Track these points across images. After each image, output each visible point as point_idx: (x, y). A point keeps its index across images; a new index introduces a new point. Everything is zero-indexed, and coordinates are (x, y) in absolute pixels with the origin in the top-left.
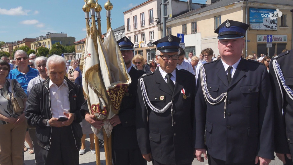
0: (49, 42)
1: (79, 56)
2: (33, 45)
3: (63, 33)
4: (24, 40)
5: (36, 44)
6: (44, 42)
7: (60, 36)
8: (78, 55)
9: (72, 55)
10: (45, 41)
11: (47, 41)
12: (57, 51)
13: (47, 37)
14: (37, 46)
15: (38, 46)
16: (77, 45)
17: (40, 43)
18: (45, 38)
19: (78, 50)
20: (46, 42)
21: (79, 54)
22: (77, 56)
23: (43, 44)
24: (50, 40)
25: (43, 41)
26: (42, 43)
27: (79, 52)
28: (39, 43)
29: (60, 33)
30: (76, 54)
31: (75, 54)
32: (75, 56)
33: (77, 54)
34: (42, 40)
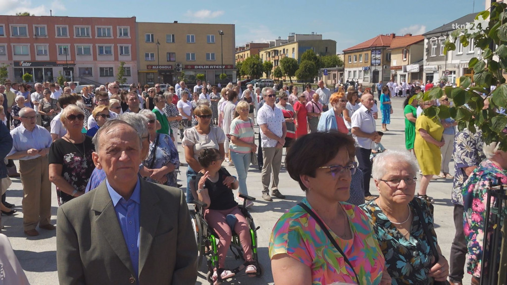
0: (294, 49)
1: (352, 73)
2: (265, 54)
3: (315, 34)
4: (247, 46)
5: (269, 53)
6: (284, 49)
7: (311, 39)
8: (350, 72)
9: (336, 72)
10: (286, 47)
11: (289, 47)
12: (312, 64)
13: (290, 41)
14: (271, 56)
15: (273, 55)
16: (349, 55)
17: (277, 51)
18: (285, 43)
19: (350, 62)
20: (287, 50)
21: (352, 70)
22: (346, 74)
23: (282, 53)
24: (295, 46)
25: (283, 47)
26: (281, 51)
27: (353, 67)
28: (275, 51)
29: (311, 34)
30: (345, 69)
31: (343, 70)
32: (342, 75)
33: (347, 70)
34: (280, 46)
